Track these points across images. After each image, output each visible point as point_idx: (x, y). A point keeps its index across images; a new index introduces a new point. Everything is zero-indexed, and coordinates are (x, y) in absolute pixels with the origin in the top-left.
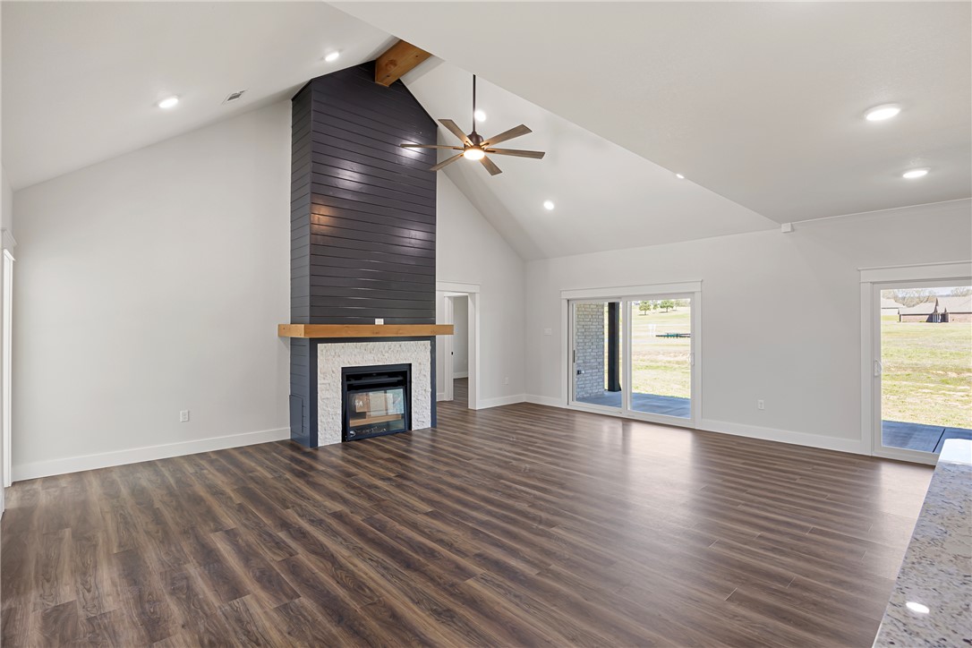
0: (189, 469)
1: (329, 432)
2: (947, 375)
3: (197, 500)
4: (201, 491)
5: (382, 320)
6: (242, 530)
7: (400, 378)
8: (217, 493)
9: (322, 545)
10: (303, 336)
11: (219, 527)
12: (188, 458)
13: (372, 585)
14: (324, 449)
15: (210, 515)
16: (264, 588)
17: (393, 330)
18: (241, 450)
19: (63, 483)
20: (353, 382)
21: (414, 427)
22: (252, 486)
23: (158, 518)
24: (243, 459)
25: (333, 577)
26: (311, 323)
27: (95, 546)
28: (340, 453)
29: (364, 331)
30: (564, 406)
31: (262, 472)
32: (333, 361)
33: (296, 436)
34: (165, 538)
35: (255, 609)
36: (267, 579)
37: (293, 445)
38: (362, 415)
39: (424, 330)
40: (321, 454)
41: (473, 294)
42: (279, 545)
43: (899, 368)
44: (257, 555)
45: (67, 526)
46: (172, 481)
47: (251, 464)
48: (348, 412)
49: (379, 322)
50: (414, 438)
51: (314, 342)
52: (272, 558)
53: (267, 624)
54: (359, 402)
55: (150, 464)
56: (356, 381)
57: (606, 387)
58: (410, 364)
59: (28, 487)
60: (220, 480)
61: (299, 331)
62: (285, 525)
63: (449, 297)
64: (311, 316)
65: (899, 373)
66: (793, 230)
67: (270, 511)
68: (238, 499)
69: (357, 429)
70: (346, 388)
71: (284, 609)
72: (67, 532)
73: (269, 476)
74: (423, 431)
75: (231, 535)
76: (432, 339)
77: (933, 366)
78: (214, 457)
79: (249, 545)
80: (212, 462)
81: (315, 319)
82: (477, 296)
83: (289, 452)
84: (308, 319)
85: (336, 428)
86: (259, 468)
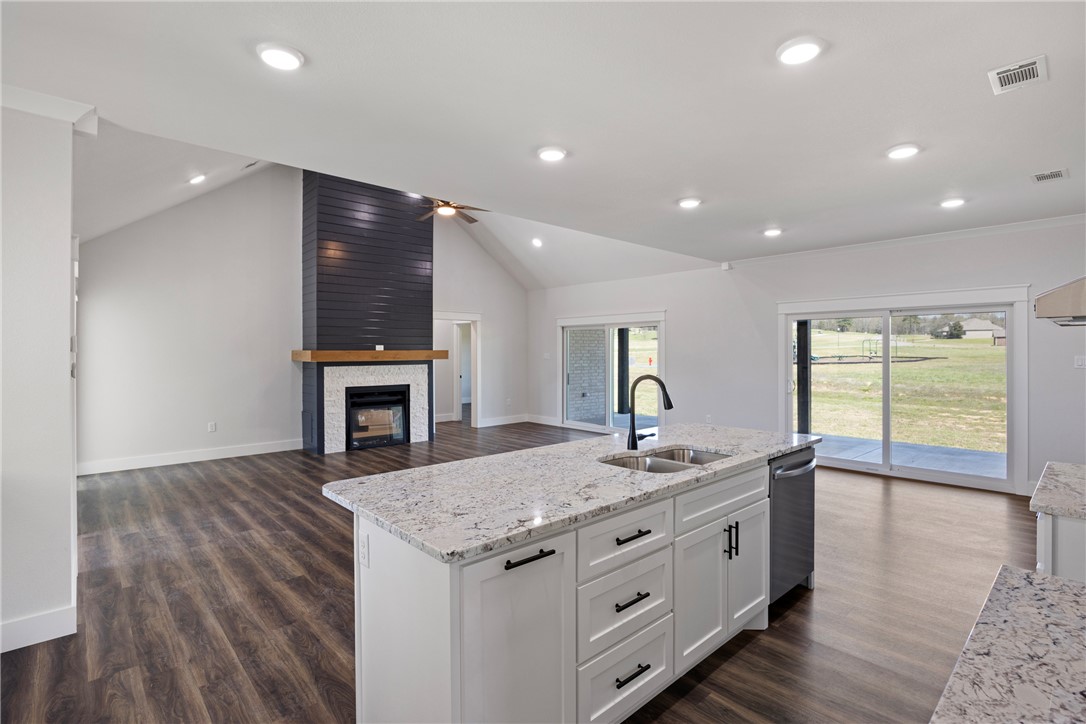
0: (216, 468)
1: (335, 441)
2: (999, 400)
3: (221, 486)
4: (223, 480)
5: (382, 346)
6: (253, 501)
7: (400, 397)
8: (236, 481)
9: (308, 508)
10: (310, 361)
11: (235, 499)
12: (215, 462)
13: (334, 525)
14: (330, 455)
15: (230, 494)
16: (263, 526)
17: (392, 355)
18: (261, 456)
19: (116, 476)
20: (356, 400)
21: (413, 440)
22: (264, 478)
23: (191, 495)
24: (261, 462)
25: (311, 522)
26: (318, 349)
27: (148, 509)
28: (344, 458)
29: (365, 356)
30: (559, 424)
31: (273, 469)
32: (338, 382)
33: (308, 446)
34: (197, 504)
35: (255, 535)
36: (266, 523)
37: (305, 453)
38: (365, 429)
39: (422, 355)
40: (327, 460)
41: (474, 322)
42: (278, 508)
43: (953, 394)
44: (261, 512)
45: (125, 499)
46: (202, 475)
47: (267, 465)
48: (351, 426)
49: (380, 348)
50: (412, 449)
51: (321, 366)
52: (271, 514)
53: (262, 541)
54: (362, 418)
55: (184, 465)
56: (358, 399)
57: (616, 409)
58: (409, 386)
59: (89, 479)
60: (239, 475)
61: (307, 357)
62: (285, 499)
63: (458, 324)
64: (318, 344)
65: (951, 399)
66: (731, 268)
67: (275, 491)
68: (252, 485)
69: (359, 440)
70: (350, 404)
71: (274, 536)
72: (126, 502)
73: (279, 472)
74: (421, 443)
75: (244, 504)
76: (430, 364)
77: (988, 392)
78: (236, 460)
79: (256, 508)
80: (234, 464)
81: (321, 346)
82: (479, 324)
83: (301, 458)
84: (315, 346)
85: (341, 439)
86: (272, 468)
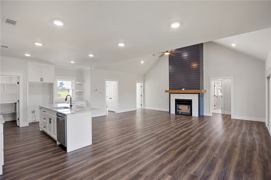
1: (173, 112)
5: (184, 89)
7: (189, 103)
14: (172, 114)
17: (187, 91)
20: (178, 102)
21: (193, 115)
28: (175, 116)
29: (180, 91)
32: (173, 97)
38: (181, 110)
48: (176, 108)
49: (183, 89)
50: (193, 118)
51: (170, 94)
54: (180, 107)
58: (192, 100)
76: (199, 94)
